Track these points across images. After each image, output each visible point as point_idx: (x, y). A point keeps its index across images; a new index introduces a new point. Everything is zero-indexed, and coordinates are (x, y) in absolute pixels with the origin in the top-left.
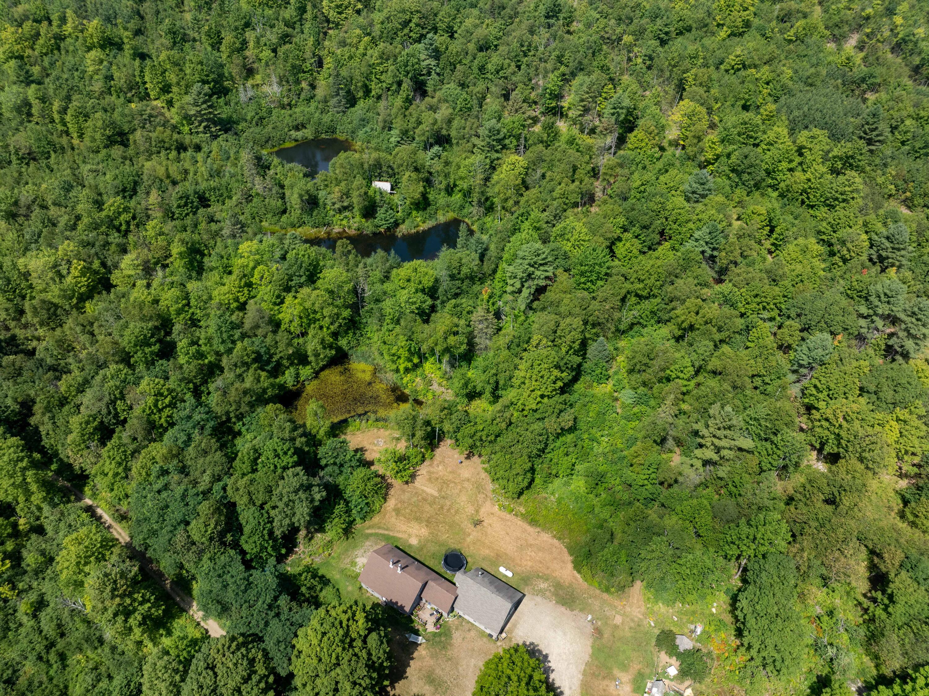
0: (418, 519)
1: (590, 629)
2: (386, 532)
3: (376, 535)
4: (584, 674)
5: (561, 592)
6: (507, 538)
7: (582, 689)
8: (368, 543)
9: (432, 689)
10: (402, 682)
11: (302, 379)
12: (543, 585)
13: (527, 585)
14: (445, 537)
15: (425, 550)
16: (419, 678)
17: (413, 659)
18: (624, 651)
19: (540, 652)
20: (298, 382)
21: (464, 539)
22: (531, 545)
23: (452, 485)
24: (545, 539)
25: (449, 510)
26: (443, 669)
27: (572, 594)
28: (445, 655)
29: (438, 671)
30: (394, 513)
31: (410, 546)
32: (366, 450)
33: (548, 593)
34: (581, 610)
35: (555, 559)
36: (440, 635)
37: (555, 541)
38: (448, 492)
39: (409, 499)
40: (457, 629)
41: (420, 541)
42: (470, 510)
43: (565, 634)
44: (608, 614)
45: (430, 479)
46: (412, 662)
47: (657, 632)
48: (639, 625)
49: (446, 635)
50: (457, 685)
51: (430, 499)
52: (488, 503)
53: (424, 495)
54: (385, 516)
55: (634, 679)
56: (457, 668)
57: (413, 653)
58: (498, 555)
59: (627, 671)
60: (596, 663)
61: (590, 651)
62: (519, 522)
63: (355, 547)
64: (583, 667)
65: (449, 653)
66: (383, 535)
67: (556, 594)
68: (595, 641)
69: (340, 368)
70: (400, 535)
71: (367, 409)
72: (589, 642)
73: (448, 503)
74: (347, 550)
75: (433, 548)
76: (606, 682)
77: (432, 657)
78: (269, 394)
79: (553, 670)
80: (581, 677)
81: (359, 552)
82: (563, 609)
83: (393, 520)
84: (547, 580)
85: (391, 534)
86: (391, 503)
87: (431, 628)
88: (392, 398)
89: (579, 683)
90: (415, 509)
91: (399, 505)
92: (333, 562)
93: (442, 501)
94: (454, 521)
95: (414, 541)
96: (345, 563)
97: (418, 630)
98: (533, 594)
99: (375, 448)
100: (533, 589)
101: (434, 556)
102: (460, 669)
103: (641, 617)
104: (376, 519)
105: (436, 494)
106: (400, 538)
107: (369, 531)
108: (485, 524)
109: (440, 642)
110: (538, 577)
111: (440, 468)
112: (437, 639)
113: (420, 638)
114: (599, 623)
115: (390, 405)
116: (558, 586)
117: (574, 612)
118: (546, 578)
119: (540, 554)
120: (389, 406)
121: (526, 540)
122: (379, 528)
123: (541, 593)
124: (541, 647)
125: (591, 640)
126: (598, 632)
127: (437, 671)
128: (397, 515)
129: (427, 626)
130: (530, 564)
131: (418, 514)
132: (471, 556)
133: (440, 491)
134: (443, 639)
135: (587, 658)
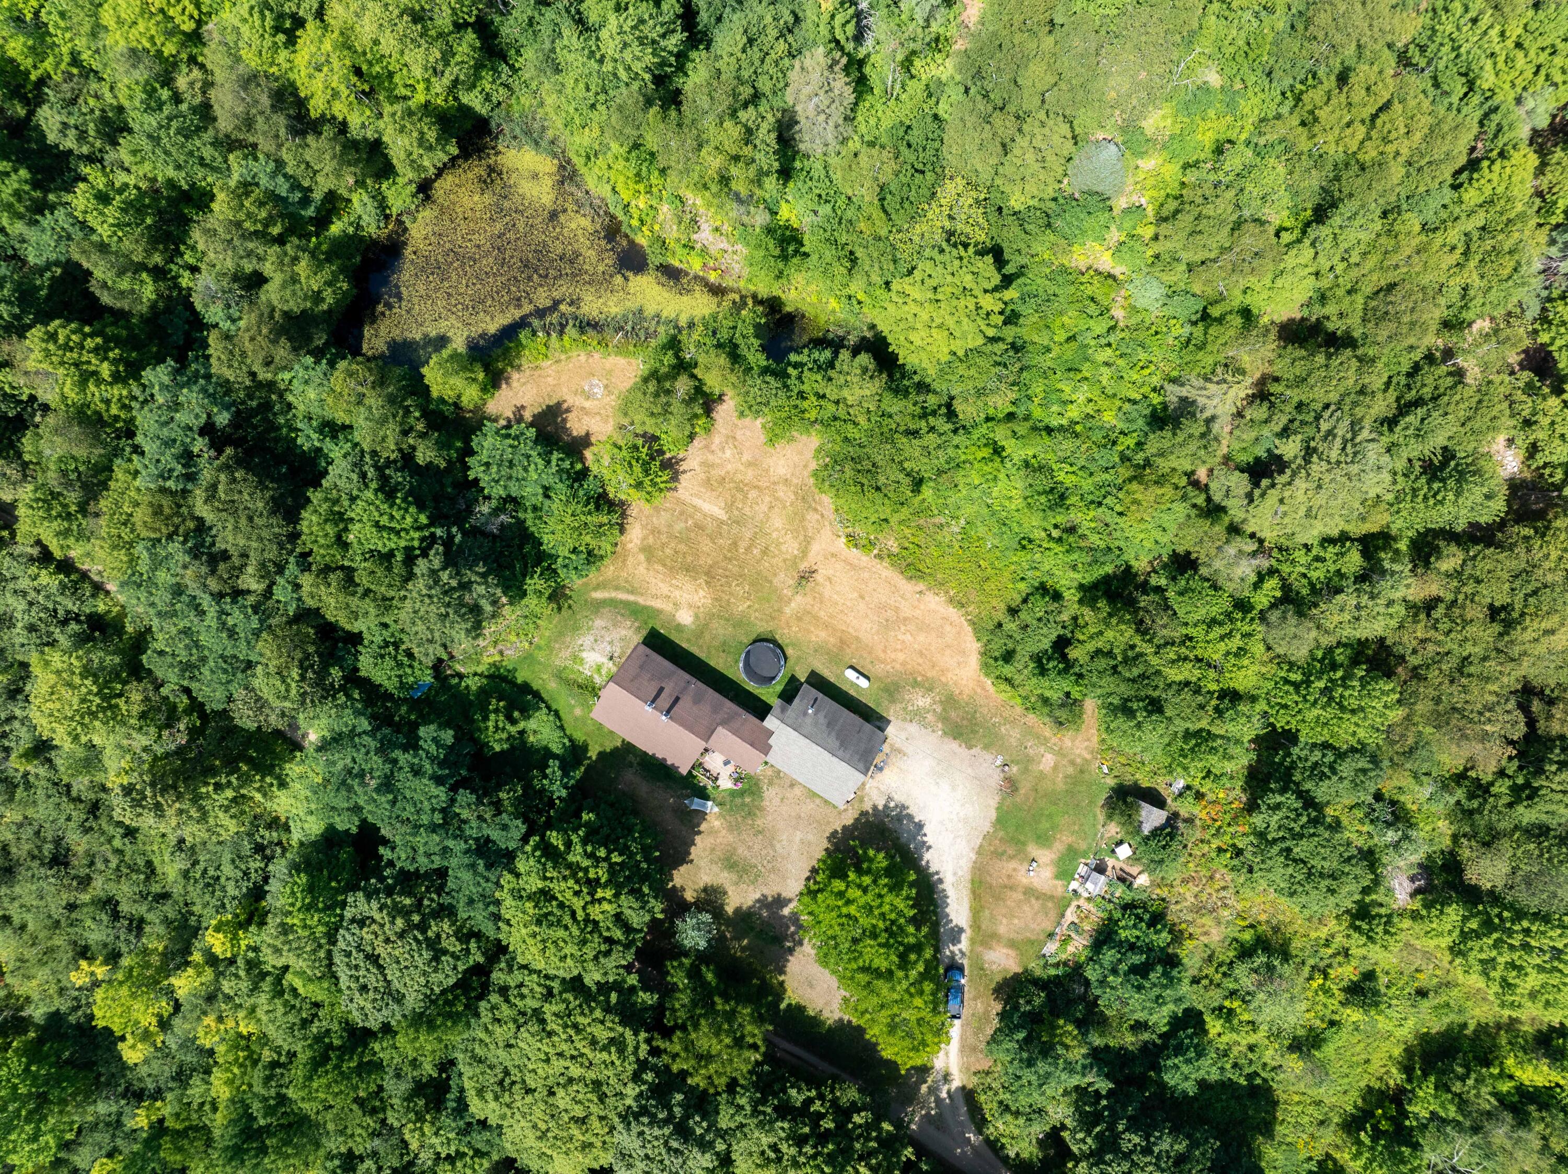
0: (689, 570)
1: (996, 778)
2: (631, 598)
3: (613, 603)
4: (980, 851)
5: (953, 714)
6: (862, 606)
7: (973, 874)
8: (599, 623)
9: (734, 877)
10: (683, 869)
11: (394, 211)
12: (922, 701)
13: (893, 701)
14: (742, 607)
15: (707, 637)
16: (712, 861)
17: (699, 833)
18: (1050, 816)
19: (910, 817)
20: (387, 217)
21: (780, 611)
22: (905, 619)
23: (753, 494)
24: (933, 606)
25: (748, 549)
26: (749, 848)
27: (974, 717)
28: (752, 826)
29: (742, 851)
30: (642, 557)
31: (679, 628)
32: (568, 410)
33: (930, 717)
34: (986, 747)
35: (948, 646)
36: (742, 793)
37: (953, 612)
38: (747, 510)
39: (670, 526)
40: (771, 783)
41: (697, 616)
42: (791, 547)
43: (954, 788)
44: (1031, 752)
45: (707, 482)
46: (698, 839)
47: (1111, 782)
48: (1082, 772)
49: (753, 793)
50: (773, 870)
51: (711, 527)
52: (827, 533)
53: (698, 516)
54: (624, 561)
55: (1060, 859)
56: (772, 846)
57: (699, 825)
58: (842, 641)
59: (1049, 847)
60: (1001, 834)
61: (993, 815)
62: (885, 570)
63: (576, 628)
64: (979, 842)
65: (759, 822)
66: (626, 604)
67: (944, 719)
68: (1003, 799)
69: (477, 169)
70: (658, 604)
71: (556, 295)
72: (993, 802)
73: (748, 535)
74: (561, 634)
75: (721, 630)
76: (1013, 864)
77: (730, 829)
78: (330, 300)
79: (929, 847)
80: (973, 856)
81: (587, 640)
82: (954, 745)
83: (642, 569)
84: (930, 689)
85: (641, 600)
86: (635, 534)
87: (726, 783)
88: (610, 259)
89: (970, 865)
90: (682, 547)
91: (651, 540)
92: (541, 656)
93: (735, 529)
94: (759, 573)
95: (685, 618)
96: (561, 658)
97: (705, 788)
98: (904, 720)
99: (587, 404)
100: (905, 709)
101: (724, 647)
102: (778, 846)
103: (1088, 757)
104: (609, 569)
105: (722, 515)
106: (659, 612)
107: (598, 595)
108: (818, 577)
109: (743, 804)
110: (915, 684)
111: (728, 453)
112: (738, 801)
113: (710, 803)
114: (1015, 769)
115: (606, 279)
116: (950, 701)
117: (973, 751)
118: (928, 687)
119: (921, 638)
120: (602, 282)
121: (897, 609)
122: (617, 588)
123: (917, 716)
124: (912, 810)
125: (997, 798)
126: (1011, 785)
127: (740, 851)
128: (648, 560)
129: (719, 782)
130: (901, 657)
131: (689, 559)
132: (794, 645)
133: (729, 507)
134: (747, 800)
135: (987, 827)
